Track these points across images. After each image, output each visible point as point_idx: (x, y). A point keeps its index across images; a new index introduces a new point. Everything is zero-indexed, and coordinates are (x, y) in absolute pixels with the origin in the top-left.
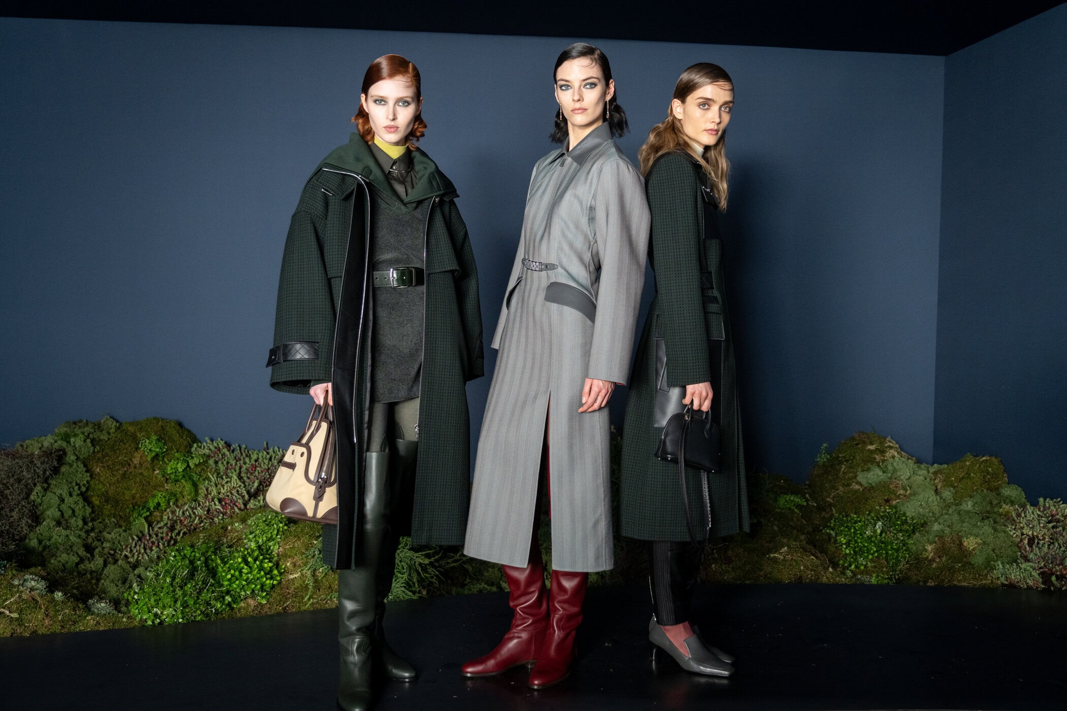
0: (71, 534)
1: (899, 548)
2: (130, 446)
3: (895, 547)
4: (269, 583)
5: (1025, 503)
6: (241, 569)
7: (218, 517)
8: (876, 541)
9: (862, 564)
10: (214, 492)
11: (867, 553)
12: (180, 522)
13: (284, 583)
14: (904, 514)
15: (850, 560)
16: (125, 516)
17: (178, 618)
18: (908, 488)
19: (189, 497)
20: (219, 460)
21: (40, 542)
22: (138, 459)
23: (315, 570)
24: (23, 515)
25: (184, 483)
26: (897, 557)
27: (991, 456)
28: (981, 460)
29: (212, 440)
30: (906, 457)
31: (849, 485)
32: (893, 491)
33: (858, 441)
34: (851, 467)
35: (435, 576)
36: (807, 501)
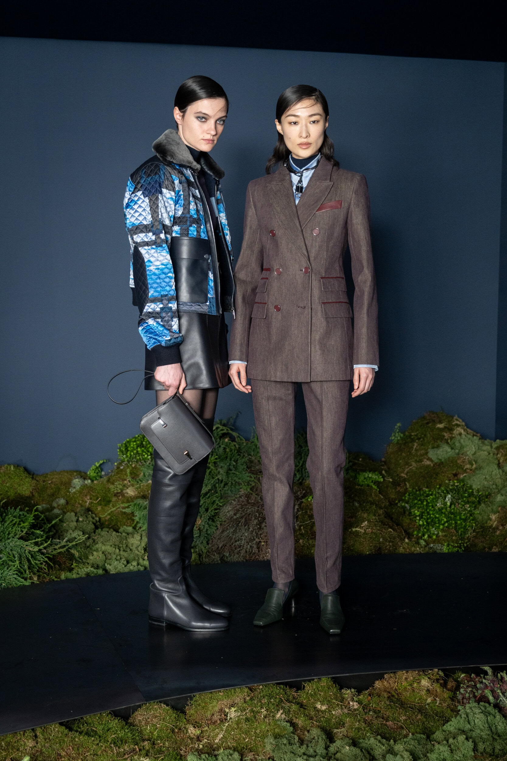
1: (467, 517)
3: (463, 517)
8: (447, 513)
9: (434, 534)
11: (439, 523)
14: (471, 487)
15: (424, 531)
18: (474, 463)
26: (465, 526)
30: (472, 434)
31: (421, 461)
32: (461, 465)
33: (428, 421)
34: (422, 445)
35: (43, 561)
36: (383, 477)
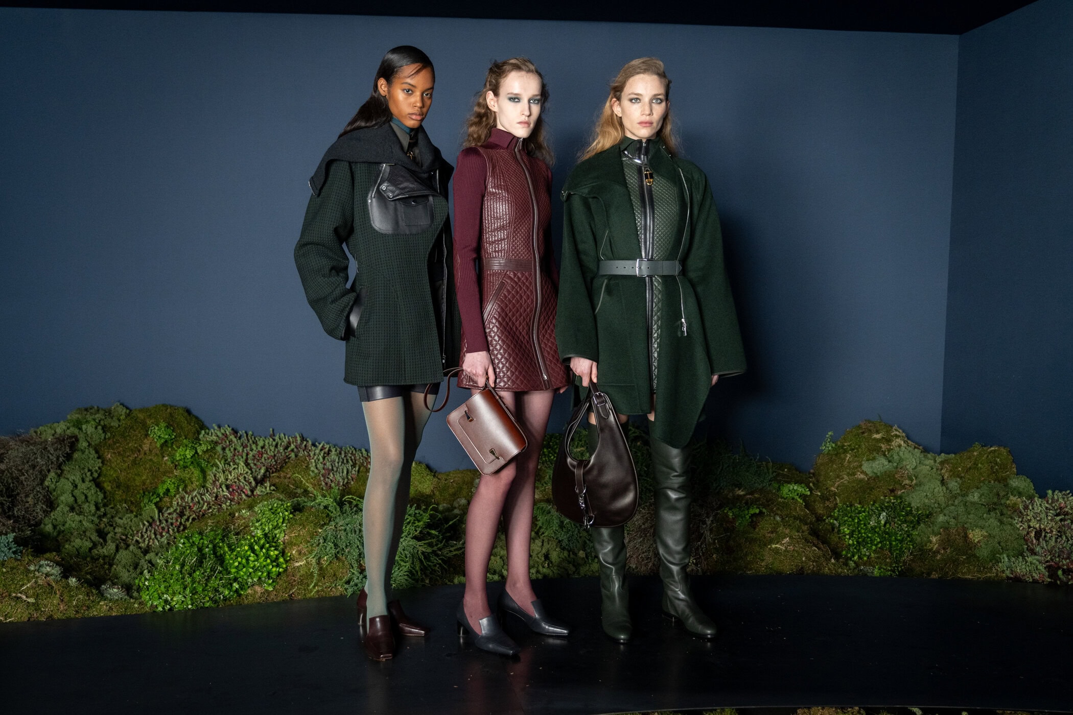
0: (84, 520)
1: (903, 538)
2: (140, 432)
3: (899, 538)
4: (276, 571)
5: (1033, 495)
6: (248, 557)
7: (225, 503)
8: (880, 532)
9: (865, 555)
10: (222, 479)
11: (871, 543)
12: (189, 508)
13: (290, 570)
14: (909, 505)
15: (853, 551)
16: (136, 501)
17: (188, 605)
18: (914, 478)
19: (198, 483)
20: (227, 446)
21: (55, 527)
22: (148, 446)
23: (320, 558)
24: (38, 501)
25: (193, 470)
26: (901, 548)
27: (999, 446)
28: (989, 450)
29: (219, 427)
30: (913, 447)
31: (854, 474)
32: (899, 480)
33: (864, 430)
34: (856, 456)
35: (438, 564)
36: (811, 490)
